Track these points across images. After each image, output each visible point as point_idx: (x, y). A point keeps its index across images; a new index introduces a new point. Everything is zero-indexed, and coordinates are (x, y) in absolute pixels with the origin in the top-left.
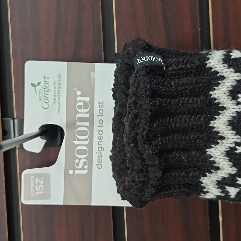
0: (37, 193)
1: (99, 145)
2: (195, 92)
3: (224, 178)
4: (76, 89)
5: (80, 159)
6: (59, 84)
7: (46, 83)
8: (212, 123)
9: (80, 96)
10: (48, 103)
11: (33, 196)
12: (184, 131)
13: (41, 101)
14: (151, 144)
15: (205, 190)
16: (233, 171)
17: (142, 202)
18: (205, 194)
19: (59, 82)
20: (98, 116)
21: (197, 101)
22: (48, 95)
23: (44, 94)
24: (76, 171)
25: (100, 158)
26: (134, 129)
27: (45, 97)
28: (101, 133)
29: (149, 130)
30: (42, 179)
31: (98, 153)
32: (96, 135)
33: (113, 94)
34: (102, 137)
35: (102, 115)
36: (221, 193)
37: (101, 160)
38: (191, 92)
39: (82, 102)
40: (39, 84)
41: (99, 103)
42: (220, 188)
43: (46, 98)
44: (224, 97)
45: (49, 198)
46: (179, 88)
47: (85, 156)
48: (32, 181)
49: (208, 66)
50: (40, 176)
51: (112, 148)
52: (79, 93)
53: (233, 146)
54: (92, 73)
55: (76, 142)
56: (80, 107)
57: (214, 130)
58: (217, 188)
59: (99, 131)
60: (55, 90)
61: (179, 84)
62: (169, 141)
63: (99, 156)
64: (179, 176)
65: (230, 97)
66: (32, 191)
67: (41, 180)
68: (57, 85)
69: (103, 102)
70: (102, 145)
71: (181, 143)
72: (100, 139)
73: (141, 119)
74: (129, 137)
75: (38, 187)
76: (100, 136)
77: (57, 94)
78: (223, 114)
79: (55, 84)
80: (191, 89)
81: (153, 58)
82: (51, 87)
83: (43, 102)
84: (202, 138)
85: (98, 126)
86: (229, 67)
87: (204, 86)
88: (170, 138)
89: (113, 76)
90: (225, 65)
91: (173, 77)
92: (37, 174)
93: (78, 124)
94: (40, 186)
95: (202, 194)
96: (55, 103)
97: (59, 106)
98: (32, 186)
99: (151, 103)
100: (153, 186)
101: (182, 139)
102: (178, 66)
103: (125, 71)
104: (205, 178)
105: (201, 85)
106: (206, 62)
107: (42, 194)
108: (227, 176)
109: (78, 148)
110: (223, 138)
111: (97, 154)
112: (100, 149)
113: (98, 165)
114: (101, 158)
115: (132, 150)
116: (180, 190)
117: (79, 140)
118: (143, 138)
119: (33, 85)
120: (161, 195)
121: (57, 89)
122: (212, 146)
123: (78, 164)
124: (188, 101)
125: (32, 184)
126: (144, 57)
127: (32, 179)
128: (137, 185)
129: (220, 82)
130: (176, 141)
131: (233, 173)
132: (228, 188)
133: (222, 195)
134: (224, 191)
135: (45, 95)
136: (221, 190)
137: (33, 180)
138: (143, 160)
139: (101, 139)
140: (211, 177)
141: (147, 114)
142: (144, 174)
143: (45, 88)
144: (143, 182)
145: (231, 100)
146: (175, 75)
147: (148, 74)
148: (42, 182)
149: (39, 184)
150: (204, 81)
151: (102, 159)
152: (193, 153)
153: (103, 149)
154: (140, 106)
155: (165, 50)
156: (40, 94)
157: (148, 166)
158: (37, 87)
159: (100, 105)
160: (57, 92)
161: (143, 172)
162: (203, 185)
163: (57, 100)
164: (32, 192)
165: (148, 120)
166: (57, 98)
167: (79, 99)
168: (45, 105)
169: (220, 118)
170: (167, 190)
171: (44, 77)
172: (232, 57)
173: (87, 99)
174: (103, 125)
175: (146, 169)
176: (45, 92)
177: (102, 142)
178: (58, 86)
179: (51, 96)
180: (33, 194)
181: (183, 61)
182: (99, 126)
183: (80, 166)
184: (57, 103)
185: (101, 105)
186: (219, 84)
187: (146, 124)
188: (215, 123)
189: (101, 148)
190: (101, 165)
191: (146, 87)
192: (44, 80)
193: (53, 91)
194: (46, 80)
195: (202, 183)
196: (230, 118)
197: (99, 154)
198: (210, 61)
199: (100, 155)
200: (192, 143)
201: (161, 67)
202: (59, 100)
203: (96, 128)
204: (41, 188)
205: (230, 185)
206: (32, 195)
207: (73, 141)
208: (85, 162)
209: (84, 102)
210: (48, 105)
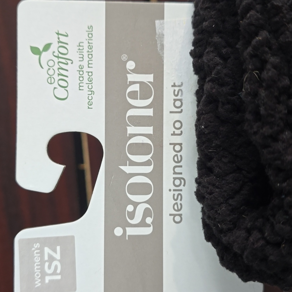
0: (47, 279)
1: (175, 173)
4: (124, 57)
5: (136, 205)
6: (90, 47)
7: (63, 45)
9: (135, 71)
10: (66, 89)
11: (40, 284)
13: (51, 84)
19: (89, 43)
20: (171, 112)
22: (67, 70)
23: (59, 69)
24: (128, 229)
25: (179, 202)
27: (59, 74)
28: (178, 148)
30: (58, 248)
31: (174, 190)
32: (168, 153)
34: (181, 156)
35: (179, 110)
37: (181, 204)
39: (138, 85)
40: (47, 47)
41: (174, 86)
43: (63, 78)
47: (147, 197)
48: (37, 253)
50: (52, 242)
52: (131, 65)
54: (157, 22)
55: (127, 169)
59: (175, 144)
60: (82, 59)
63: (176, 198)
66: (38, 275)
67: (55, 251)
68: (86, 49)
69: (182, 84)
70: (181, 173)
75: (49, 267)
76: (177, 155)
77: (86, 69)
79: (81, 48)
82: (72, 54)
83: (55, 85)
85: (172, 135)
92: (46, 239)
93: (131, 130)
94: (55, 263)
96: (81, 88)
97: (90, 93)
98: (35, 264)
107: (57, 281)
109: (132, 180)
111: (172, 192)
112: (177, 182)
113: (175, 215)
114: (181, 200)
117: (133, 164)
119: (35, 51)
121: (86, 59)
123: (132, 215)
125: (37, 260)
127: (37, 249)
135: (60, 70)
137: (39, 251)
139: (178, 162)
143: (60, 55)
148: (58, 256)
149: (51, 259)
151: (182, 202)
153: (182, 181)
156: (49, 69)
158: (44, 54)
159: (175, 91)
160: (85, 63)
163: (86, 81)
164: (37, 278)
166: (86, 76)
167: (131, 77)
171: (58, 34)
173: (149, 78)
174: (181, 132)
176: (60, 64)
177: (181, 166)
178: (88, 52)
179: (72, 71)
180: (40, 280)
182: (174, 134)
184: (85, 88)
185: (177, 89)
189: (180, 179)
190: (180, 215)
192: (59, 38)
193: (77, 63)
197: (176, 193)
199: (179, 194)
202: (91, 81)
203: (167, 138)
204: (56, 267)
206: (37, 284)
207: (122, 167)
208: (146, 210)
209: (141, 83)
210: (67, 92)
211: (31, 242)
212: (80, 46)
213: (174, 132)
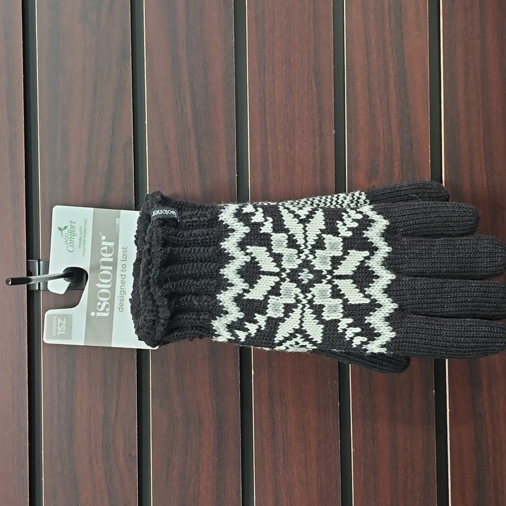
0: (59, 333)
1: (121, 289)
2: (207, 242)
3: (233, 322)
4: (101, 234)
5: (102, 302)
7: (72, 227)
8: (222, 271)
9: (105, 240)
12: (195, 278)
14: (162, 287)
15: (216, 333)
16: (241, 315)
17: (155, 341)
18: (217, 337)
21: (208, 251)
24: (97, 313)
26: (147, 274)
27: (70, 240)
28: (123, 277)
29: (160, 275)
30: (65, 319)
32: (119, 279)
36: (231, 336)
38: (203, 243)
40: (65, 228)
41: (123, 248)
42: (230, 331)
44: (233, 248)
45: (70, 338)
46: (192, 238)
49: (220, 219)
50: (62, 317)
51: (133, 291)
52: (104, 238)
53: (241, 292)
55: (99, 286)
56: (104, 251)
57: (224, 277)
58: (228, 331)
59: (122, 275)
61: (191, 234)
62: (180, 286)
64: (190, 318)
65: (239, 248)
67: (63, 321)
68: (83, 230)
69: (127, 247)
71: (192, 288)
72: (123, 283)
73: (153, 265)
74: (143, 281)
75: (60, 328)
77: (82, 239)
78: (232, 263)
80: (202, 240)
81: (167, 212)
82: (77, 232)
83: (68, 245)
84: (212, 284)
86: (240, 220)
87: (214, 237)
88: (181, 283)
89: (136, 223)
90: (236, 219)
91: (187, 228)
93: (102, 267)
95: (213, 337)
99: (162, 251)
100: (163, 325)
101: (193, 284)
102: (192, 218)
103: (145, 220)
104: (215, 321)
105: (211, 236)
106: (219, 216)
108: (235, 320)
109: (101, 291)
110: (232, 285)
111: (119, 298)
113: (120, 308)
115: (145, 292)
116: (192, 332)
118: (154, 281)
119: (60, 229)
120: (174, 336)
121: (83, 234)
122: (222, 291)
123: (100, 307)
124: (199, 250)
125: (55, 324)
126: (159, 211)
128: (148, 323)
129: (230, 234)
130: (187, 286)
131: (241, 317)
132: (237, 332)
133: (233, 338)
134: (234, 335)
136: (231, 334)
138: (154, 301)
140: (221, 320)
142: (155, 313)
144: (154, 321)
145: (240, 251)
146: (189, 226)
147: (161, 225)
148: (64, 323)
149: (61, 324)
150: (214, 233)
152: (205, 298)
154: (153, 253)
155: (182, 203)
157: (158, 307)
160: (82, 236)
161: (153, 312)
162: (214, 328)
163: (82, 244)
165: (159, 266)
166: (82, 242)
168: (71, 249)
169: (230, 267)
170: (179, 332)
171: (71, 222)
172: (243, 212)
173: (112, 244)
175: (157, 310)
179: (76, 240)
181: (197, 214)
182: (122, 271)
183: (102, 308)
184: (82, 247)
185: (125, 250)
186: (229, 236)
187: (156, 270)
188: (225, 271)
189: (124, 291)
191: (158, 237)
194: (73, 224)
195: (213, 326)
196: (239, 267)
197: (122, 298)
198: (222, 215)
200: (203, 289)
201: (175, 220)
203: (119, 272)
204: (63, 328)
205: (239, 330)
209: (108, 246)
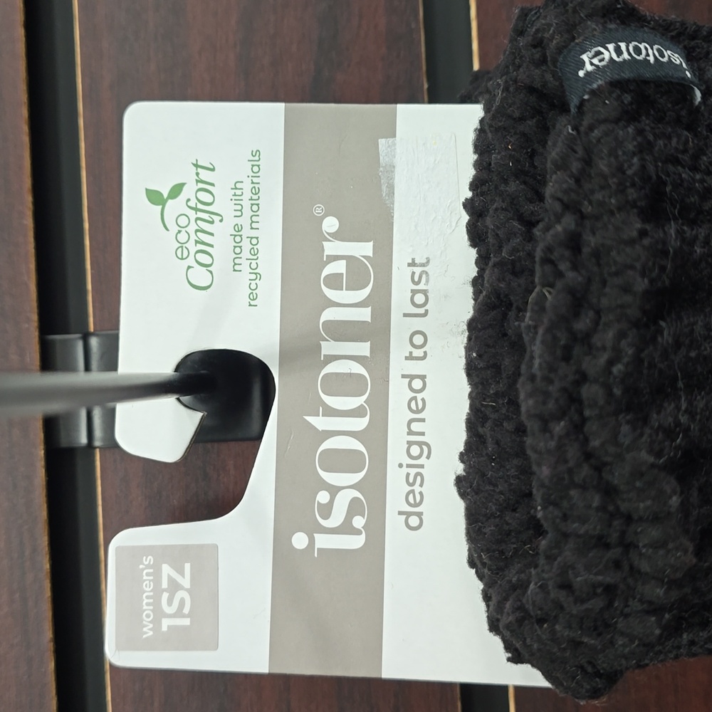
6: (256, 191)
10: (209, 269)
11: (151, 633)
13: (182, 259)
19: (253, 183)
20: (405, 315)
22: (212, 235)
23: (197, 231)
25: (417, 488)
31: (409, 466)
33: (469, 221)
34: (423, 400)
35: (422, 311)
37: (421, 493)
39: (343, 262)
43: (205, 248)
47: (357, 477)
48: (148, 574)
54: (382, 142)
60: (239, 213)
63: (411, 480)
66: (148, 616)
70: (423, 434)
76: (415, 398)
79: (239, 192)
85: (407, 358)
92: (165, 548)
94: (180, 594)
96: (237, 267)
97: (253, 276)
98: (144, 596)
107: (184, 628)
112: (415, 450)
114: (421, 485)
117: (331, 412)
127: (148, 567)
135: (198, 234)
137: (152, 571)
139: (418, 411)
141: (626, 289)
143: (200, 206)
151: (422, 489)
153: (425, 448)
156: (179, 232)
158: (170, 203)
159: (413, 273)
164: (146, 620)
167: (331, 248)
174: (425, 353)
176: (199, 222)
177: (423, 420)
178: (251, 199)
180: (151, 626)
190: (419, 515)
192: (197, 174)
193: (230, 221)
199: (418, 474)
202: (255, 255)
206: (146, 633)
207: (309, 419)
208: (354, 501)
210: (210, 275)
211: (136, 553)
212: (236, 188)
213: (411, 353)
